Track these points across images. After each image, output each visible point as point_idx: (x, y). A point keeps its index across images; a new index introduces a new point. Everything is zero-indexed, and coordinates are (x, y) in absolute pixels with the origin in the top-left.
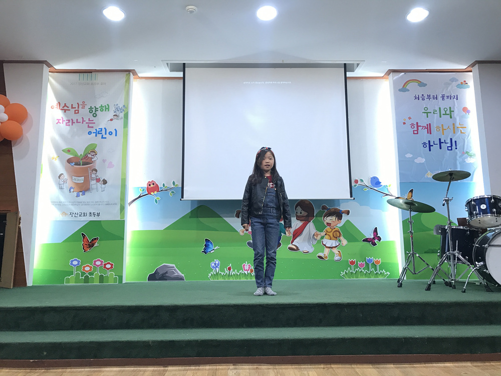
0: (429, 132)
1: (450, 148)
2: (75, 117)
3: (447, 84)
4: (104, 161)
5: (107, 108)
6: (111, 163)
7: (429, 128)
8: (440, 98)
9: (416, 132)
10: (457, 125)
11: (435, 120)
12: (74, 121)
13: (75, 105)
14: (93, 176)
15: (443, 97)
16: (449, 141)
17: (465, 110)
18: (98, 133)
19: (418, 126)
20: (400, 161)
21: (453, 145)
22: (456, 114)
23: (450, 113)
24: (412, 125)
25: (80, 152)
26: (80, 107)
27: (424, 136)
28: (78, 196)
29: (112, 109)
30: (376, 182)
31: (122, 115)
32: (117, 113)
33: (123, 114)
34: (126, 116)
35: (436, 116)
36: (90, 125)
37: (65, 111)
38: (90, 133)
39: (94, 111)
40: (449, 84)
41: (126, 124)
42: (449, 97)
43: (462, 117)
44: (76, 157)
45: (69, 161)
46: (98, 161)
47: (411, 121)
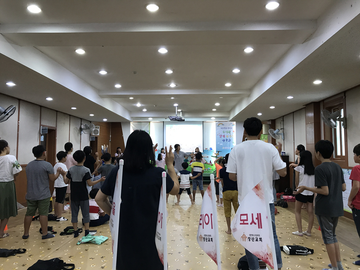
0: (224, 137)
7: (224, 136)
9: (221, 137)
10: (231, 135)
11: (226, 134)
15: (228, 128)
17: (234, 131)
19: (221, 136)
20: (216, 144)
21: (230, 140)
22: (231, 133)
24: (220, 135)
27: (223, 138)
30: (211, 149)
35: (226, 133)
40: (230, 125)
43: (233, 133)
47: (220, 134)
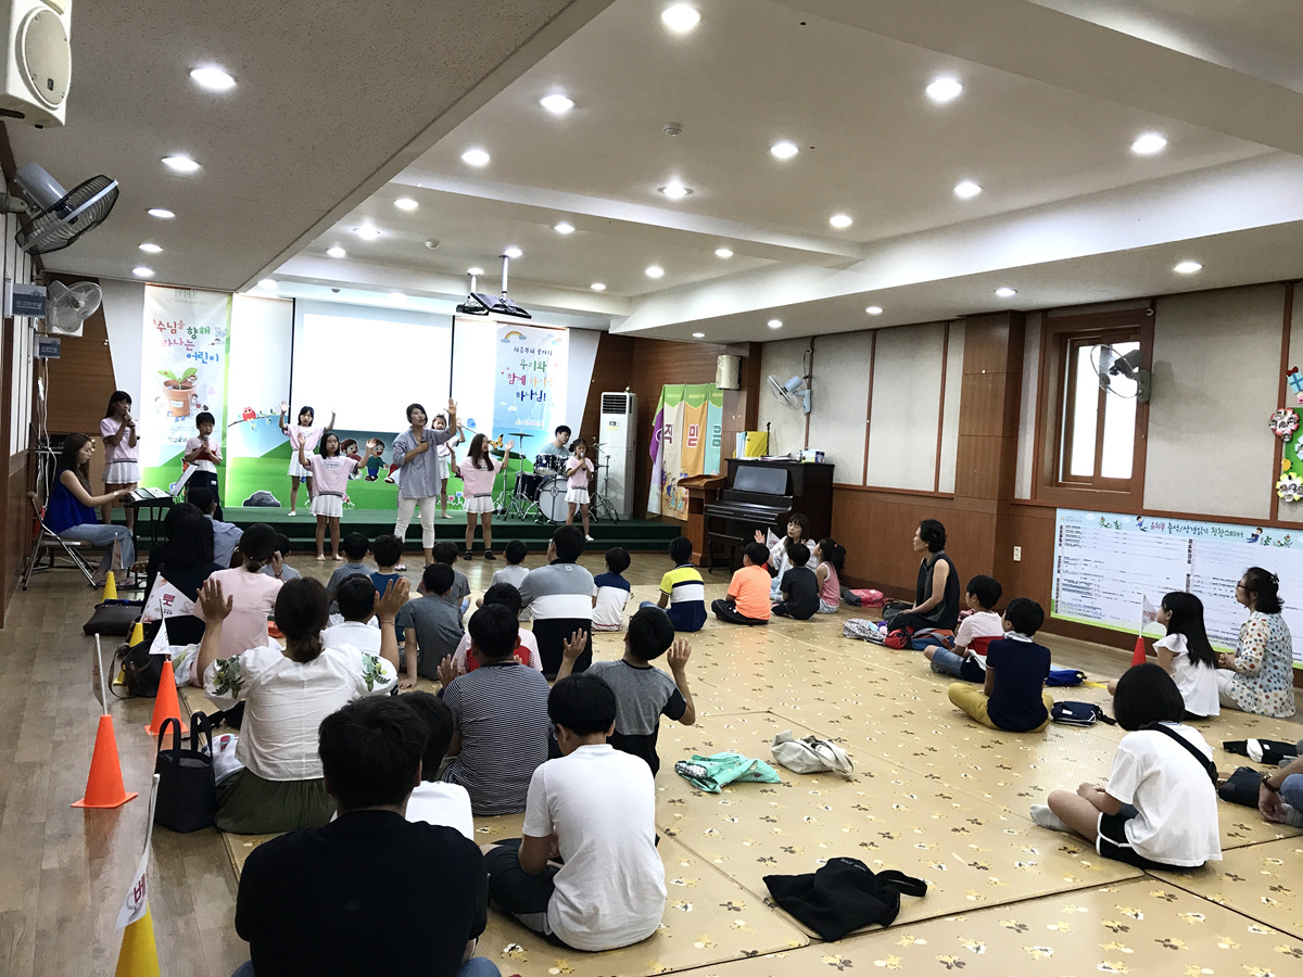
0: (524, 383)
1: (540, 399)
2: (173, 337)
3: (544, 340)
4: (205, 386)
5: (208, 331)
6: (211, 389)
7: (523, 380)
8: (536, 352)
9: (512, 383)
10: (548, 379)
11: (529, 372)
12: (172, 341)
13: (172, 324)
14: (193, 401)
15: (539, 351)
16: (539, 393)
18: (197, 356)
19: (514, 377)
20: (495, 408)
21: (542, 396)
22: (547, 369)
23: (543, 366)
24: (510, 375)
25: (179, 376)
26: (178, 326)
27: (518, 386)
28: (177, 420)
29: (213, 332)
30: (472, 424)
31: (223, 339)
32: (219, 337)
33: (225, 338)
34: (228, 340)
35: (531, 368)
36: (190, 348)
37: (161, 329)
38: (189, 356)
39: (193, 332)
40: (547, 340)
41: (228, 351)
42: (545, 352)
44: (175, 380)
45: (166, 384)
46: (197, 387)
47: (509, 372)
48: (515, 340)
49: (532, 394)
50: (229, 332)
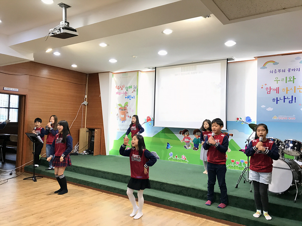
1: (291, 102)
2: (121, 91)
3: (293, 62)
6: (132, 110)
8: (287, 71)
16: (290, 97)
23: (293, 80)
26: (123, 87)
28: (122, 122)
29: (133, 87)
34: (137, 90)
36: (126, 94)
37: (118, 89)
38: (126, 98)
39: (127, 89)
41: (137, 94)
44: (122, 107)
45: (120, 109)
46: (128, 109)
48: (270, 66)
49: (284, 99)
50: (138, 87)
